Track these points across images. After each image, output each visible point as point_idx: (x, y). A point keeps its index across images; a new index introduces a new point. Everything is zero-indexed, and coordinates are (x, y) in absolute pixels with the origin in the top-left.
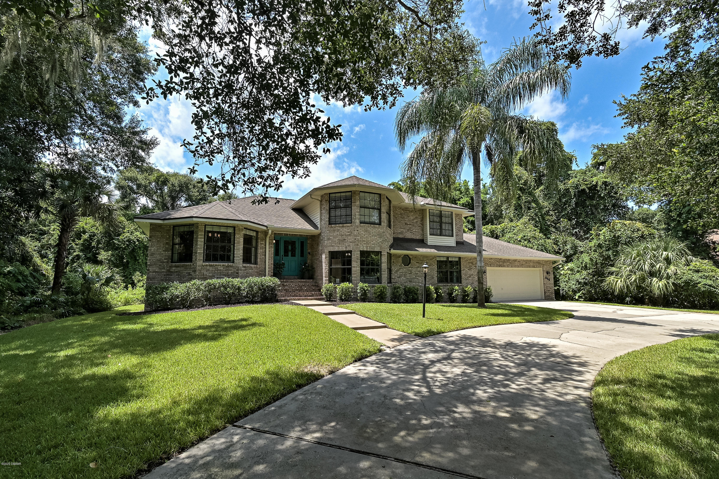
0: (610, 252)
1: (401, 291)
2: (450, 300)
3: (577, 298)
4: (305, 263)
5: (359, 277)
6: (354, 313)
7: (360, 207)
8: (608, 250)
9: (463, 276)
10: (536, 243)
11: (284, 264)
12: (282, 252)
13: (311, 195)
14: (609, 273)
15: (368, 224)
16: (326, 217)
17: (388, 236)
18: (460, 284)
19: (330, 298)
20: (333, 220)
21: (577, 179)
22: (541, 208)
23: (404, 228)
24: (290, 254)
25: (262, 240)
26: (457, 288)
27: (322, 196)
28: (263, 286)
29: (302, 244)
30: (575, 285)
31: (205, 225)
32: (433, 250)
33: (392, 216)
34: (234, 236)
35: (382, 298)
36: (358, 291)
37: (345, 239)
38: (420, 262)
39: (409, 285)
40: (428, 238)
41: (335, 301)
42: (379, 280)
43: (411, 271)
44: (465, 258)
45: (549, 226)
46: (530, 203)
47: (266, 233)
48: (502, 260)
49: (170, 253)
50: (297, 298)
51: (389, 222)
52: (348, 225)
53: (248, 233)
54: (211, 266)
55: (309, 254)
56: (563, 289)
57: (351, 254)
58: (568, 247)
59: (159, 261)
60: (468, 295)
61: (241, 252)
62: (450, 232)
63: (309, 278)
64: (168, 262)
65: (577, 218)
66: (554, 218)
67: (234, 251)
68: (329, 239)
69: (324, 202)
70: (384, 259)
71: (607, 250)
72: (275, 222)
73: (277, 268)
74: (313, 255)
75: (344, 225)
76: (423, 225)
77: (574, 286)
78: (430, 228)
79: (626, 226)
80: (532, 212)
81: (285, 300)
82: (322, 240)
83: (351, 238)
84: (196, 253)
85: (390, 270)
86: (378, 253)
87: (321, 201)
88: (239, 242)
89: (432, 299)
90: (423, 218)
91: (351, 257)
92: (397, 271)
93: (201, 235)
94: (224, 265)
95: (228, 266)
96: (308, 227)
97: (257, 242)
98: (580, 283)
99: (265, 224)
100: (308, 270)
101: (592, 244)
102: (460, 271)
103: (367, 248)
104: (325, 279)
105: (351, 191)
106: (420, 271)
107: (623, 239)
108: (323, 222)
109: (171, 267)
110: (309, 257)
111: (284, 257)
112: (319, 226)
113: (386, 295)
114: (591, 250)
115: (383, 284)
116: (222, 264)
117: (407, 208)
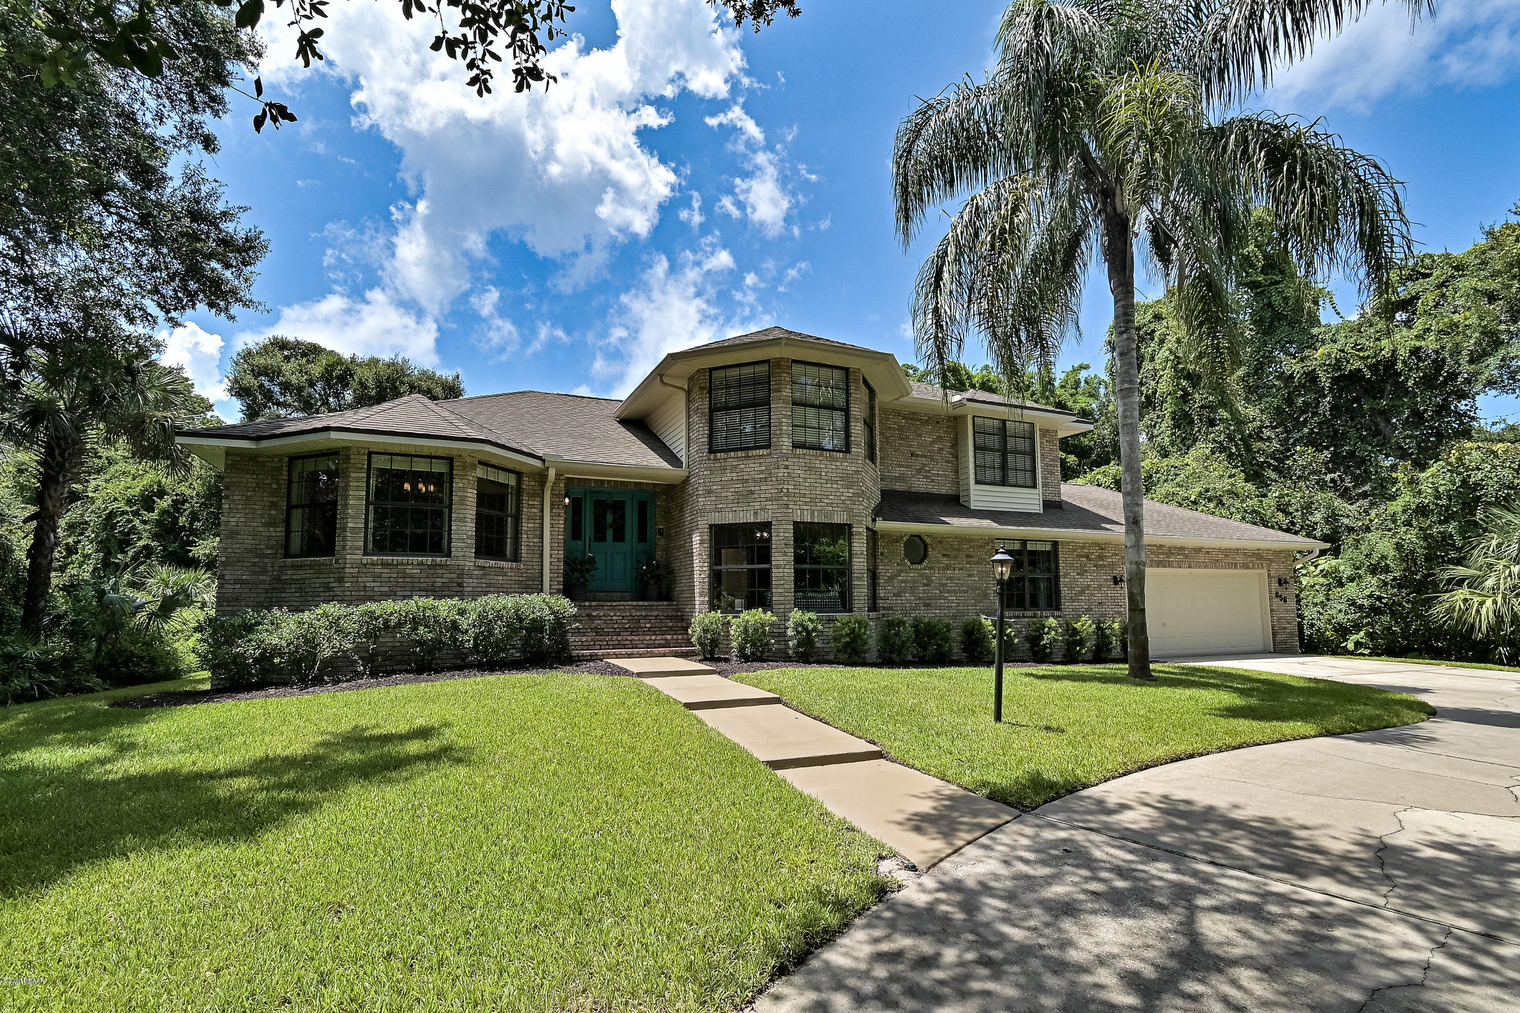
0: (1452, 527)
1: (907, 631)
2: (1035, 654)
3: (1351, 646)
4: (650, 557)
5: (791, 596)
6: (777, 701)
7: (794, 404)
8: (1446, 521)
9: (1064, 591)
10: (1238, 505)
11: (592, 560)
12: (588, 528)
13: (661, 376)
14: (1449, 581)
15: (813, 449)
16: (701, 431)
17: (870, 484)
18: (1056, 613)
19: (712, 652)
20: (720, 440)
21: (1338, 346)
22: (1240, 422)
23: (907, 467)
24: (609, 534)
25: (532, 496)
26: (1052, 622)
27: (691, 379)
28: (521, 620)
29: (643, 508)
30: (1346, 613)
31: (370, 454)
32: (986, 523)
33: (877, 432)
34: (451, 483)
35: (855, 652)
36: (790, 632)
37: (752, 492)
38: (953, 554)
39: (928, 615)
40: (972, 492)
41: (727, 660)
42: (845, 603)
43: (928, 578)
44: (1068, 543)
45: (1261, 465)
46: (1212, 408)
47: (541, 477)
48: (1165, 550)
49: (280, 531)
50: (623, 651)
51: (871, 446)
52: (761, 452)
53: (492, 476)
54: (384, 565)
55: (661, 534)
56: (1312, 625)
57: (770, 533)
58: (1318, 517)
59: (251, 551)
60: (1081, 643)
61: (470, 527)
62: (1028, 474)
63: (660, 599)
64: (274, 556)
65: (1335, 446)
66: (1276, 445)
67: (450, 526)
68: (709, 492)
69: (696, 395)
70: (860, 545)
71: (1441, 522)
72: (569, 450)
73: (573, 571)
74: (669, 538)
75: (750, 453)
76: (957, 458)
77: (1341, 616)
78: (976, 466)
79: (1497, 456)
80: (1219, 433)
81: (592, 658)
82: (691, 495)
83: (768, 489)
84: (344, 529)
85: (874, 576)
86: (842, 531)
87: (689, 393)
88: (463, 500)
89: (989, 652)
90: (956, 439)
91: (769, 540)
92: (891, 579)
93: (358, 479)
94: (422, 564)
95: (434, 566)
96: (655, 461)
97: (519, 502)
98: (1361, 607)
99: (540, 453)
100: (658, 578)
101: (1396, 506)
102: (1057, 577)
103: (813, 516)
104: (700, 599)
105: (768, 361)
106: (951, 579)
107: (1491, 490)
108: (694, 448)
109: (282, 568)
110: (662, 542)
111: (594, 544)
112: (684, 460)
113: (866, 643)
114: (1394, 522)
115: (856, 614)
116: (416, 559)
117: (914, 413)
